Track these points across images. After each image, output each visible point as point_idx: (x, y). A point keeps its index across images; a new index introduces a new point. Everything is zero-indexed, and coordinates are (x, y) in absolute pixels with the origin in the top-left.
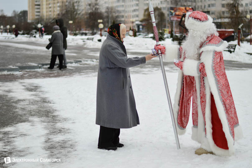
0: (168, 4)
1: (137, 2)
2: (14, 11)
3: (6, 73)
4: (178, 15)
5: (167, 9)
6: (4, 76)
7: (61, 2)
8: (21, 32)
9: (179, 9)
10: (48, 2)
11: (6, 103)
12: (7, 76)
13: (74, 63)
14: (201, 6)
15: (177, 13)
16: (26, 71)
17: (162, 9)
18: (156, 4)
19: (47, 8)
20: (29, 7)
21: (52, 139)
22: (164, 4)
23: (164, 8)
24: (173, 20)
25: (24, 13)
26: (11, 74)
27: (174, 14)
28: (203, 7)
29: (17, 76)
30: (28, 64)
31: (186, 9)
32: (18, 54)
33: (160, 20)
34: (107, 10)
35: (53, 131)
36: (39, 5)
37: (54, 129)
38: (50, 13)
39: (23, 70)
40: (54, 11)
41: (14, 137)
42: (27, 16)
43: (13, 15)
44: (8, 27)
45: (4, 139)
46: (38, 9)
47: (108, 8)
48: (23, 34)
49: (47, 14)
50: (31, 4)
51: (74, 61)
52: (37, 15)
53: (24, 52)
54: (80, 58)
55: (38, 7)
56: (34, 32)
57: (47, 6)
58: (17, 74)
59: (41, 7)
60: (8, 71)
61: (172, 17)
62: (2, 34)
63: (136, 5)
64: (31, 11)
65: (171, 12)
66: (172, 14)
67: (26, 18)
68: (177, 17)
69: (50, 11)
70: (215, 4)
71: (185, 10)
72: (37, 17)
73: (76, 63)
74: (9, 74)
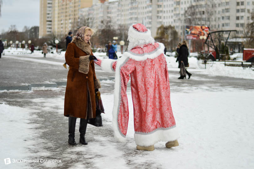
0: (181, 23)
1: (150, 20)
2: (25, 27)
3: (43, 88)
4: (194, 34)
5: (180, 28)
6: (42, 92)
7: (73, 19)
8: (37, 48)
9: (195, 28)
10: (60, 19)
11: (60, 121)
12: (45, 92)
13: (108, 80)
14: (215, 25)
15: (193, 32)
16: (63, 87)
17: (175, 27)
18: (169, 22)
19: (58, 24)
20: (41, 23)
21: (133, 161)
22: (177, 22)
23: (177, 27)
24: (189, 39)
25: (36, 29)
26: (49, 90)
27: (190, 32)
28: (217, 26)
29: (56, 92)
30: (63, 79)
31: (202, 27)
32: (46, 70)
33: (173, 38)
34: (120, 28)
35: (128, 152)
36: (51, 21)
37: (127, 149)
38: (62, 29)
39: (59, 86)
40: (66, 28)
41: (91, 158)
42: (38, 32)
43: (24, 31)
44: (24, 42)
45: (80, 159)
46: (49, 25)
47: (120, 26)
48: (39, 50)
49: (59, 30)
50: (42, 20)
51: (108, 78)
52: (48, 31)
53: (50, 67)
54: (113, 75)
55: (50, 23)
56: (49, 48)
57: (59, 23)
58: (55, 90)
59: (52, 23)
60: (45, 87)
61: (188, 35)
62: (17, 49)
63: (149, 23)
64: (42, 27)
65: (187, 31)
66: (188, 33)
67: (38, 34)
68: (193, 35)
69: (62, 28)
70: (229, 24)
71: (201, 29)
72: (48, 33)
73: (110, 80)
74: (47, 90)
